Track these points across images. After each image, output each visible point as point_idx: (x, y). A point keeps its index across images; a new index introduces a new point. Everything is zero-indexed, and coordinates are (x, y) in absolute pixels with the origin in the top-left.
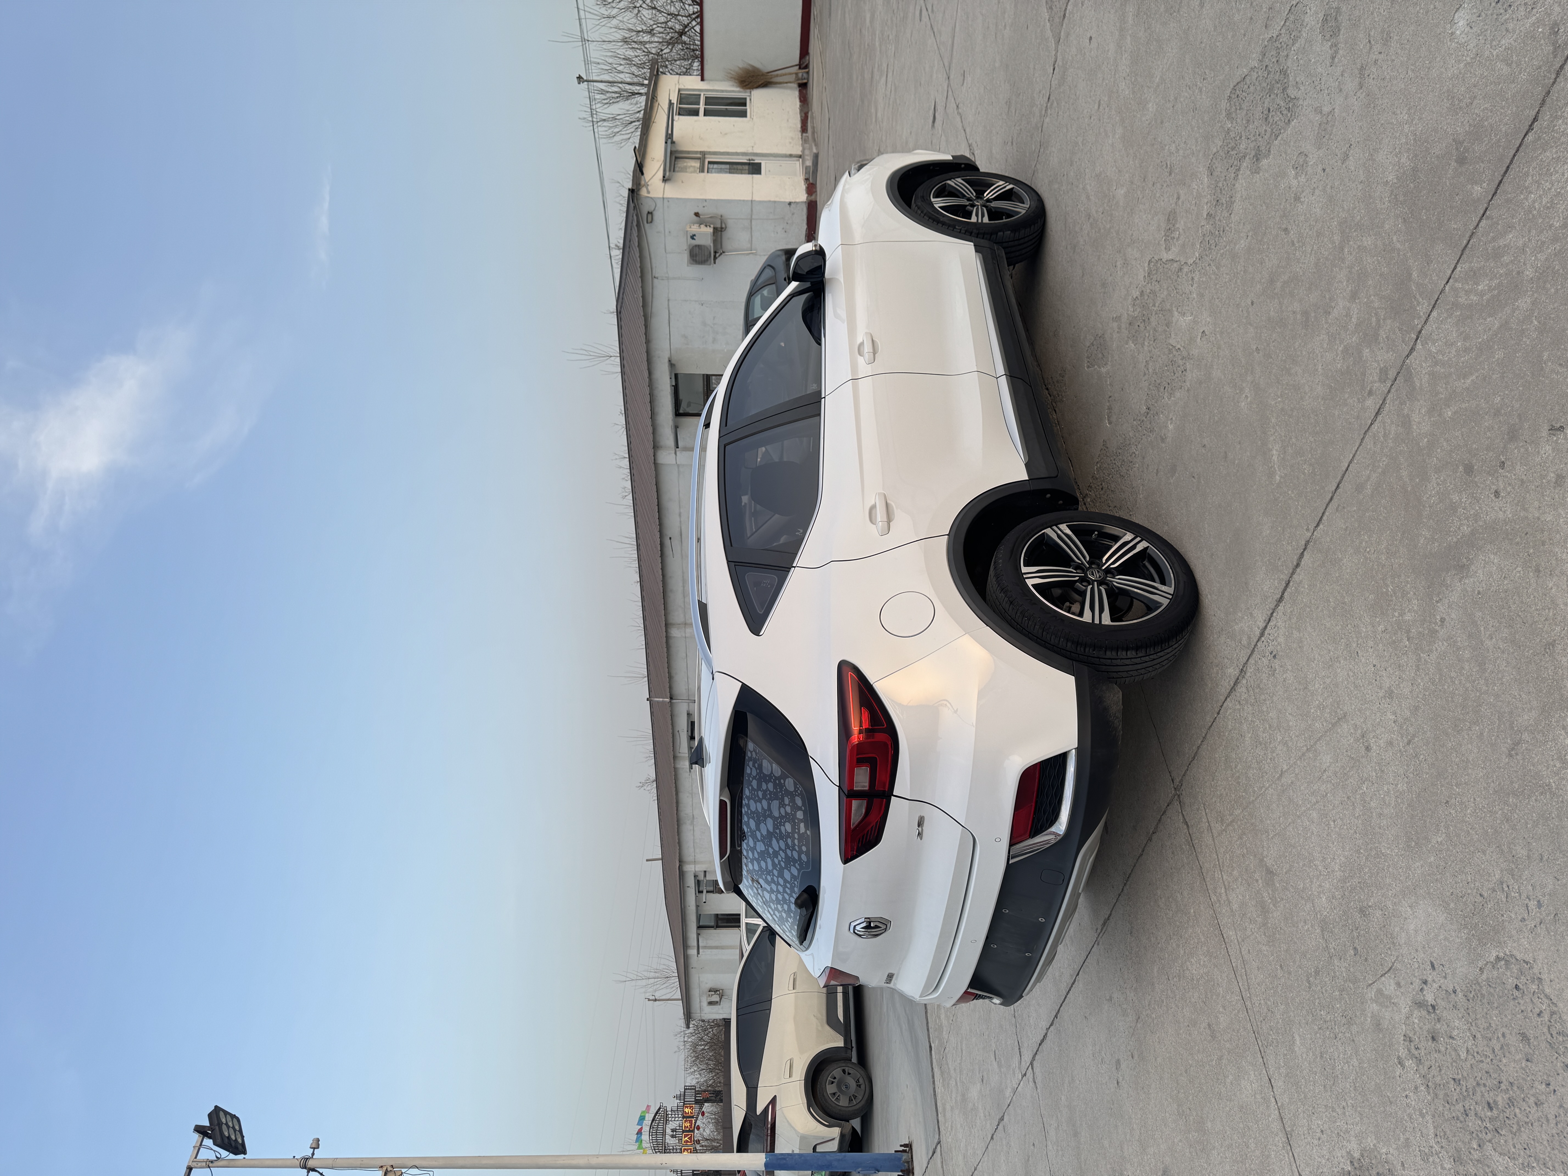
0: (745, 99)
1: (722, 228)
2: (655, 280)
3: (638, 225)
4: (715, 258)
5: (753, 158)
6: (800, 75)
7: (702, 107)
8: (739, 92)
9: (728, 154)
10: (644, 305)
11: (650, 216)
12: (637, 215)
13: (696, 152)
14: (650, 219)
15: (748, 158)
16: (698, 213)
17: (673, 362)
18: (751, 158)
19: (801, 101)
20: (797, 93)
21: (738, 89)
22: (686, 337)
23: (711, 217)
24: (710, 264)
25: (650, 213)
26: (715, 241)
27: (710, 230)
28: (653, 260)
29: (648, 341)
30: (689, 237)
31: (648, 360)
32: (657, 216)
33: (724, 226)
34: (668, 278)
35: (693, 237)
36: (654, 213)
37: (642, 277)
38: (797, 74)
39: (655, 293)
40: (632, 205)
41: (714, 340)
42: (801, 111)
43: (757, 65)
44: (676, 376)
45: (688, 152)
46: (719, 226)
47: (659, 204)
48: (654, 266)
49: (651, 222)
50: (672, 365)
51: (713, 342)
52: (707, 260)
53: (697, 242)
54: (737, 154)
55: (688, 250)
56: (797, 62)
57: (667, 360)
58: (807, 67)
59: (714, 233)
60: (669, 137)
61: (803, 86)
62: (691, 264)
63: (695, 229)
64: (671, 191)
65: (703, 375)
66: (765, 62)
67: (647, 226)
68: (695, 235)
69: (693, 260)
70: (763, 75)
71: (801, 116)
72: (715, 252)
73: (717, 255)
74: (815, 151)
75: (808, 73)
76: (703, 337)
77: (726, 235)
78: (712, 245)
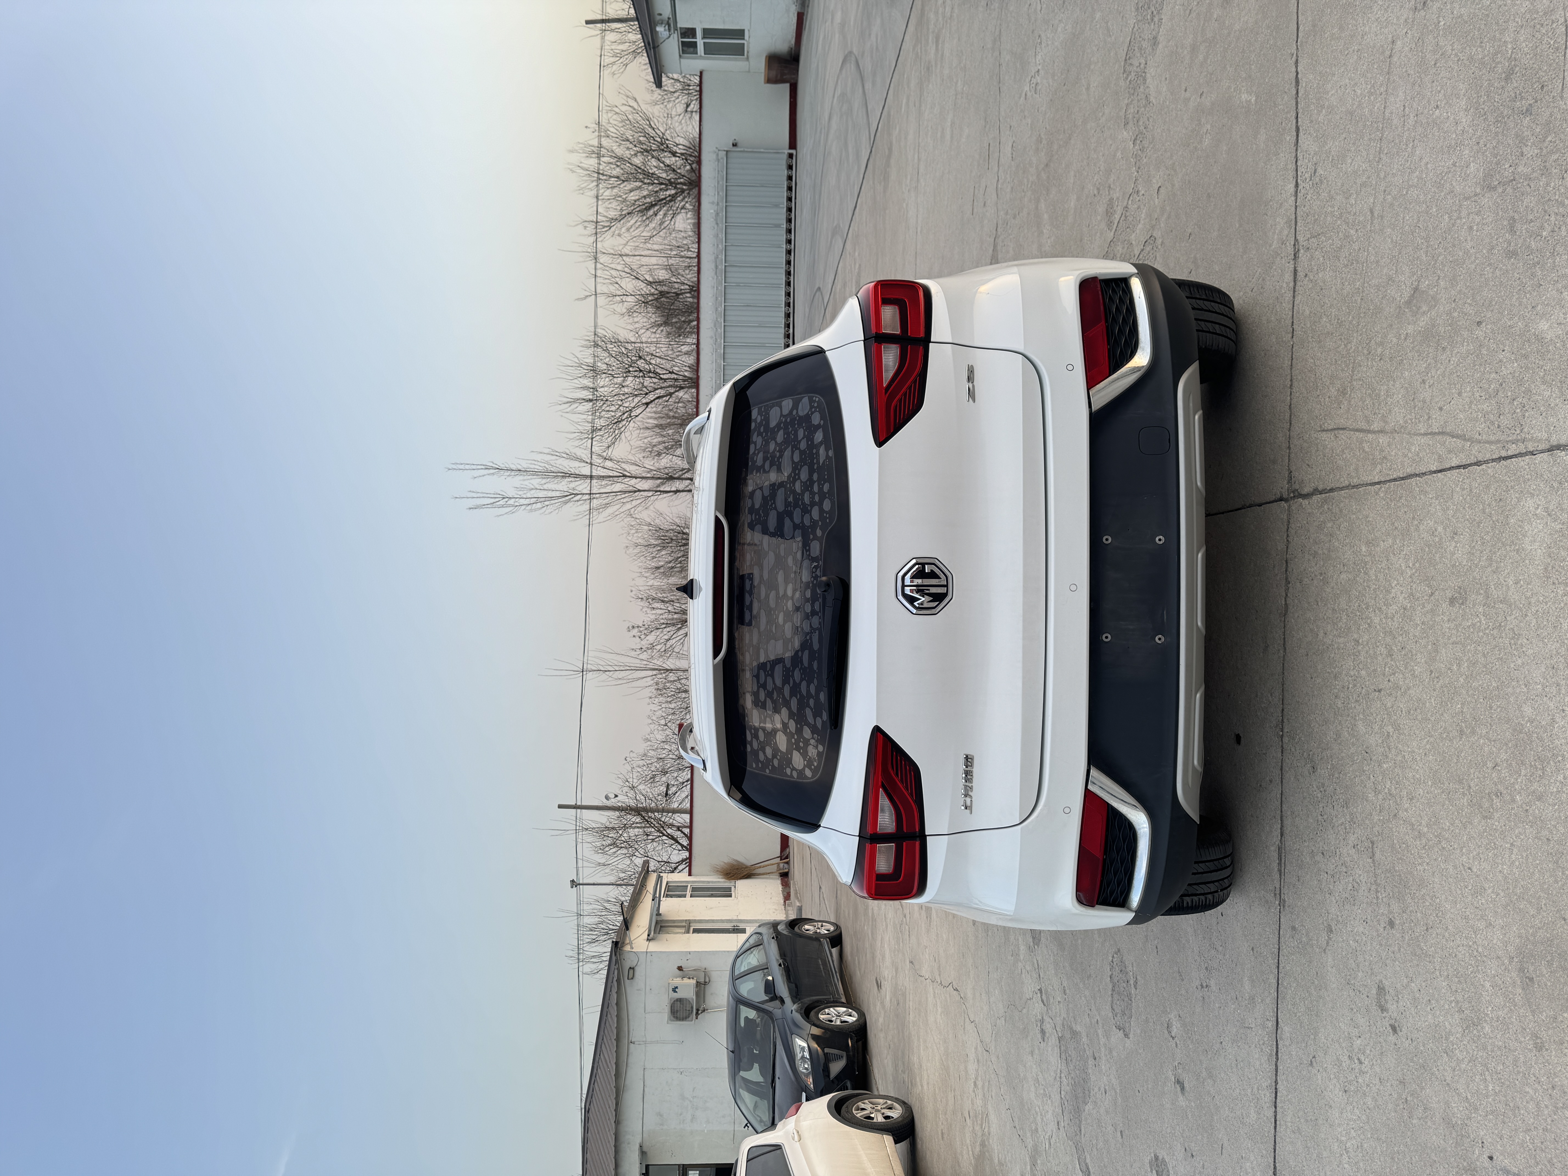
0: (730, 888)
1: (705, 982)
2: (632, 1045)
3: (618, 981)
4: (697, 1014)
5: (738, 924)
6: (782, 865)
7: (688, 893)
8: (725, 882)
9: (713, 921)
10: (618, 1075)
11: (631, 971)
12: (618, 969)
13: (682, 921)
14: (631, 976)
15: (732, 924)
16: (681, 967)
17: (645, 1149)
18: (735, 924)
19: (783, 885)
20: (779, 882)
21: (723, 880)
22: (661, 1115)
23: (695, 970)
24: (692, 1021)
25: (632, 969)
26: (698, 994)
27: (693, 982)
28: (631, 1023)
29: (617, 1122)
30: (671, 990)
31: (615, 1146)
32: (639, 972)
33: (707, 980)
34: (645, 1042)
35: (675, 990)
36: (636, 968)
37: (618, 1039)
38: (778, 864)
39: (630, 1060)
40: (614, 958)
41: (693, 1118)
42: (783, 891)
43: (741, 859)
44: (647, 1167)
45: (674, 921)
46: (702, 980)
47: (642, 958)
48: (631, 1028)
49: (632, 978)
50: (643, 1153)
51: (692, 1121)
52: (689, 1017)
53: (680, 994)
54: (722, 921)
55: (669, 1006)
56: (779, 855)
57: (638, 1146)
58: (787, 857)
59: (697, 985)
60: (657, 912)
61: (785, 876)
62: (671, 1020)
63: (677, 981)
64: (653, 947)
65: (679, 1165)
66: (747, 857)
67: (627, 981)
68: (677, 987)
69: (674, 1017)
70: (747, 867)
71: (783, 895)
72: (698, 1010)
73: (700, 1012)
74: (798, 904)
75: (788, 863)
76: (681, 1114)
77: (710, 989)
78: (694, 998)
